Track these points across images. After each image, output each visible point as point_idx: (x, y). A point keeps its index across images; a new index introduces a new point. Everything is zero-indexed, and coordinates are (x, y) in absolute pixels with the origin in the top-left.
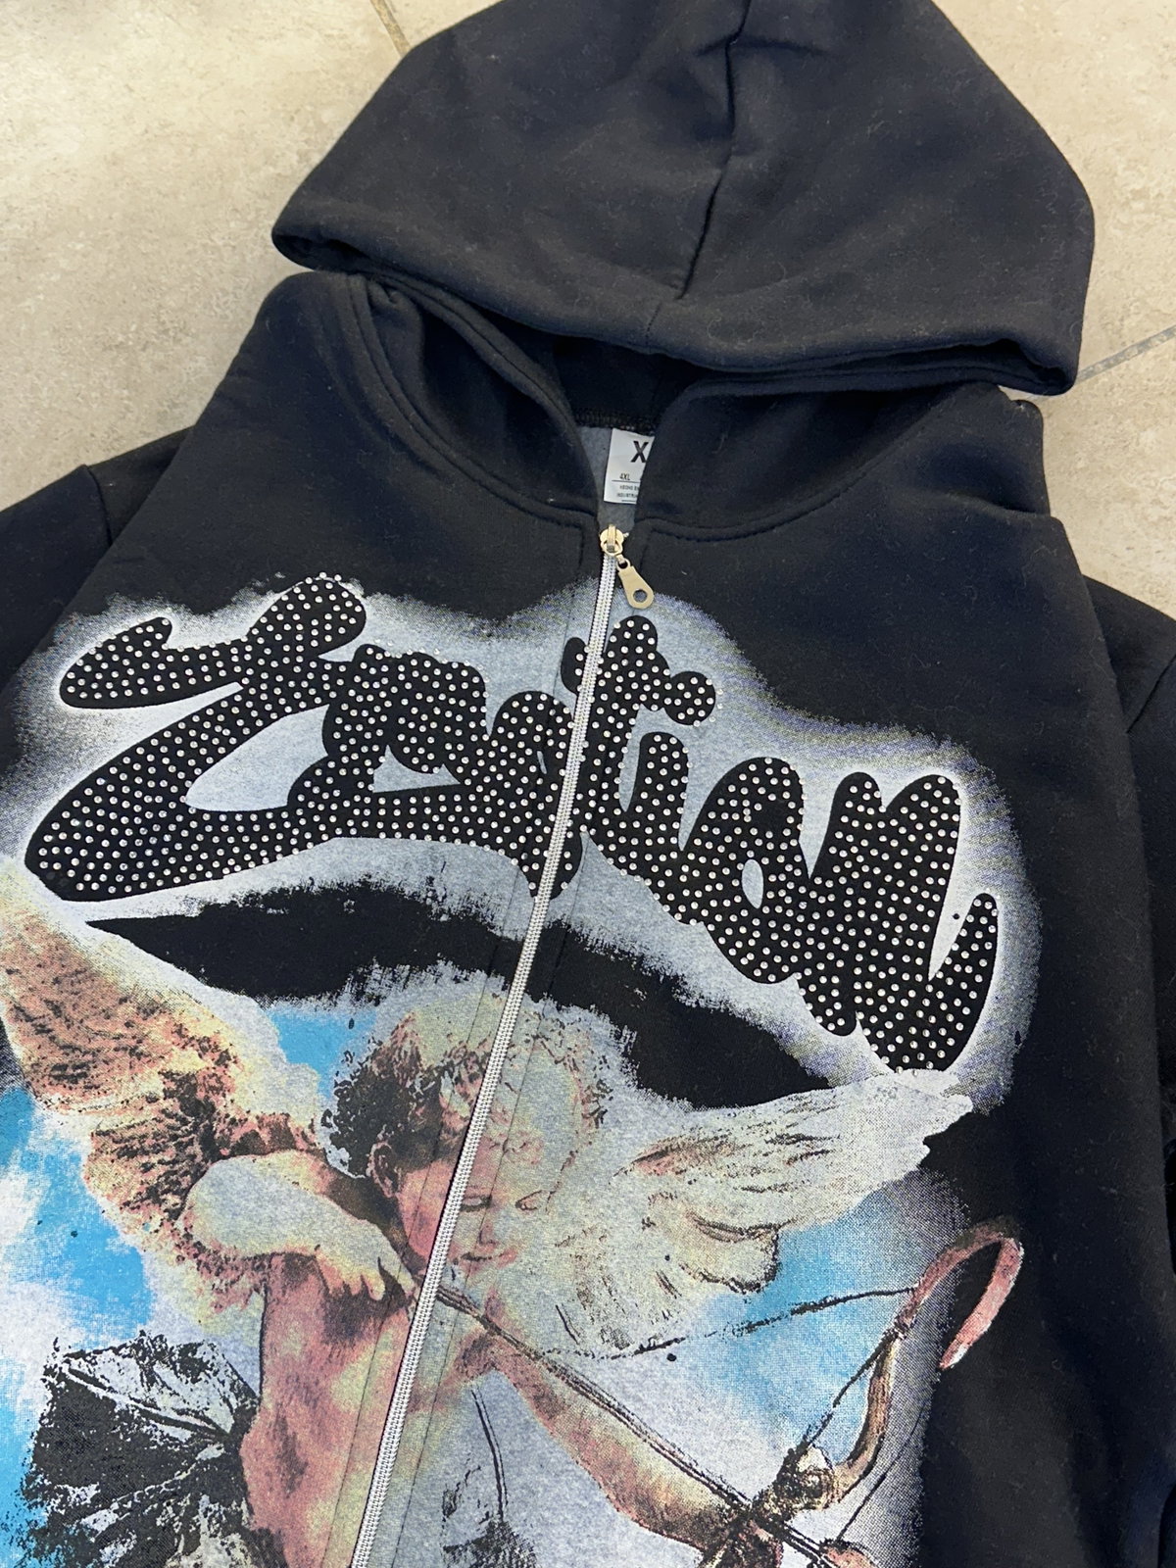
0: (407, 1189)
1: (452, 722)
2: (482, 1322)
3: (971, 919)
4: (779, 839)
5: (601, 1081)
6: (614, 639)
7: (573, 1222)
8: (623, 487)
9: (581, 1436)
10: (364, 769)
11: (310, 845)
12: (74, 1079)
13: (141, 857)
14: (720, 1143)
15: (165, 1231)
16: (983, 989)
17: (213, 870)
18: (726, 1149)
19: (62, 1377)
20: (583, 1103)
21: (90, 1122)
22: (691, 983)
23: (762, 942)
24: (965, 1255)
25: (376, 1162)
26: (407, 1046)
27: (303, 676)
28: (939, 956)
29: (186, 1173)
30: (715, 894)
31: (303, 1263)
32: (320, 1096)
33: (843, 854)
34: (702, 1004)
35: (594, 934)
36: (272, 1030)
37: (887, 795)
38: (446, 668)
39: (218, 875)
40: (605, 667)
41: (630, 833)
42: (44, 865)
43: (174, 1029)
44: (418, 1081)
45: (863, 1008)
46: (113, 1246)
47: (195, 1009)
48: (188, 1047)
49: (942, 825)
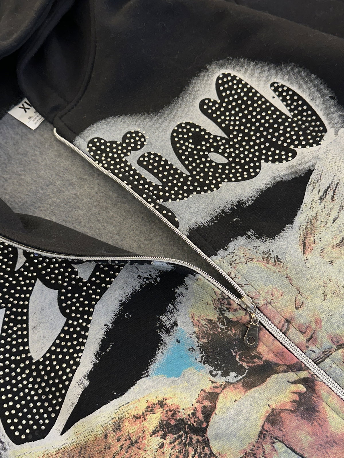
0: (263, 353)
2: (339, 349)
3: (277, 93)
4: (207, 141)
5: (263, 253)
6: (92, 153)
7: (318, 289)
8: (34, 120)
10: (74, 279)
11: (90, 318)
14: (311, 223)
16: (305, 103)
17: (73, 365)
18: (314, 221)
20: (268, 263)
22: (243, 198)
23: (242, 166)
25: (245, 362)
26: (203, 322)
27: (18, 282)
28: (285, 110)
29: (203, 448)
30: (214, 173)
31: (274, 415)
32: (201, 372)
33: (227, 122)
34: (254, 198)
35: (203, 222)
36: (160, 377)
37: (214, 97)
39: (77, 364)
41: (172, 188)
42: (23, 437)
43: (134, 420)
44: (220, 326)
45: (289, 144)
47: (130, 406)
48: (146, 417)
49: (237, 84)
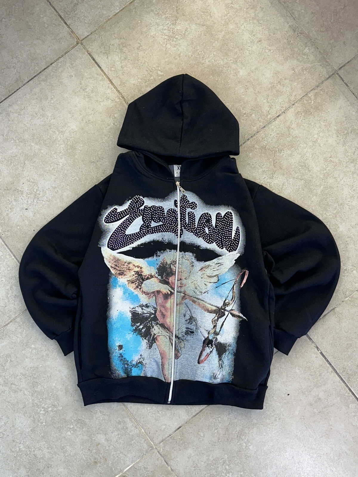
0: (170, 280)
1: (160, 215)
2: (184, 294)
3: (236, 230)
4: (209, 224)
5: (192, 261)
6: (181, 199)
7: (193, 280)
8: (177, 174)
9: (199, 304)
10: (149, 224)
11: (144, 236)
12: (122, 274)
13: (122, 242)
15: (140, 291)
16: (239, 239)
19: (132, 311)
20: (190, 265)
21: (126, 280)
22: (201, 246)
23: (209, 239)
24: (241, 274)
25: (165, 277)
26: (165, 261)
27: (137, 212)
28: (233, 236)
29: (141, 283)
30: (202, 233)
31: (159, 291)
32: (155, 270)
33: (218, 224)
34: (203, 248)
35: (187, 242)
37: (223, 215)
38: (158, 207)
39: (133, 243)
40: (181, 203)
41: (189, 227)
42: (110, 247)
43: (133, 265)
44: (168, 266)
45: (224, 245)
46: (134, 294)
48: (136, 267)
49: (231, 218)
